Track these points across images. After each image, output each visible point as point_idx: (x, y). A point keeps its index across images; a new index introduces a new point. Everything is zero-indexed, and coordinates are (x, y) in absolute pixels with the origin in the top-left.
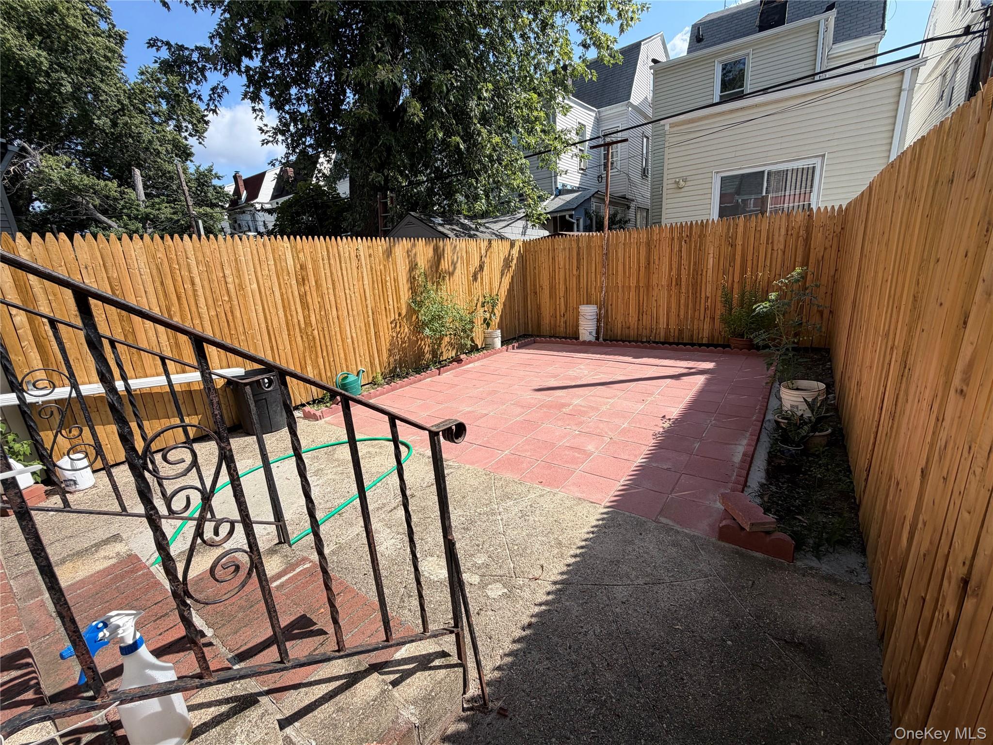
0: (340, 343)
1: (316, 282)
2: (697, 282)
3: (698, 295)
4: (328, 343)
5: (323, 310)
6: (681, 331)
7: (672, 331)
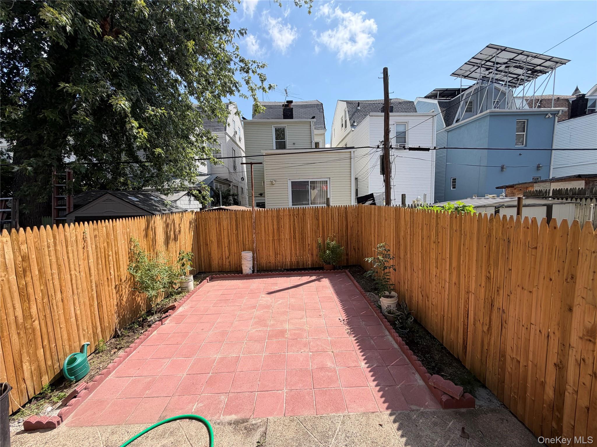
0: (63, 325)
1: (40, 271)
2: (303, 237)
3: (305, 243)
4: (50, 330)
5: (46, 297)
6: (298, 262)
7: (293, 262)
